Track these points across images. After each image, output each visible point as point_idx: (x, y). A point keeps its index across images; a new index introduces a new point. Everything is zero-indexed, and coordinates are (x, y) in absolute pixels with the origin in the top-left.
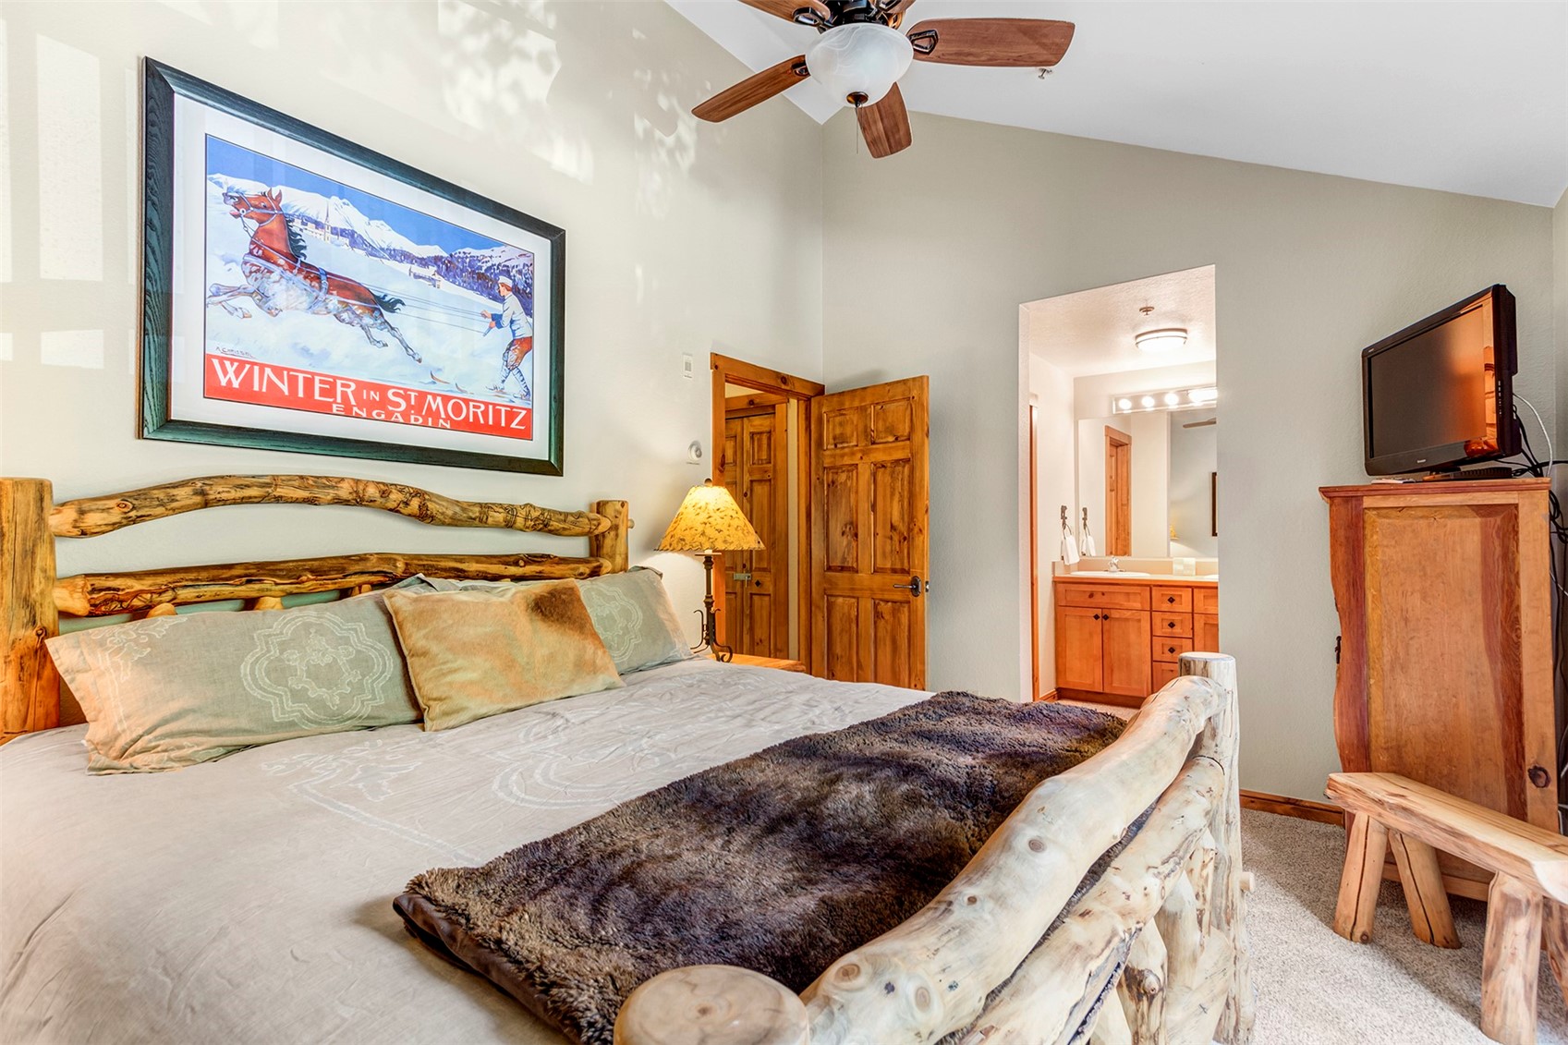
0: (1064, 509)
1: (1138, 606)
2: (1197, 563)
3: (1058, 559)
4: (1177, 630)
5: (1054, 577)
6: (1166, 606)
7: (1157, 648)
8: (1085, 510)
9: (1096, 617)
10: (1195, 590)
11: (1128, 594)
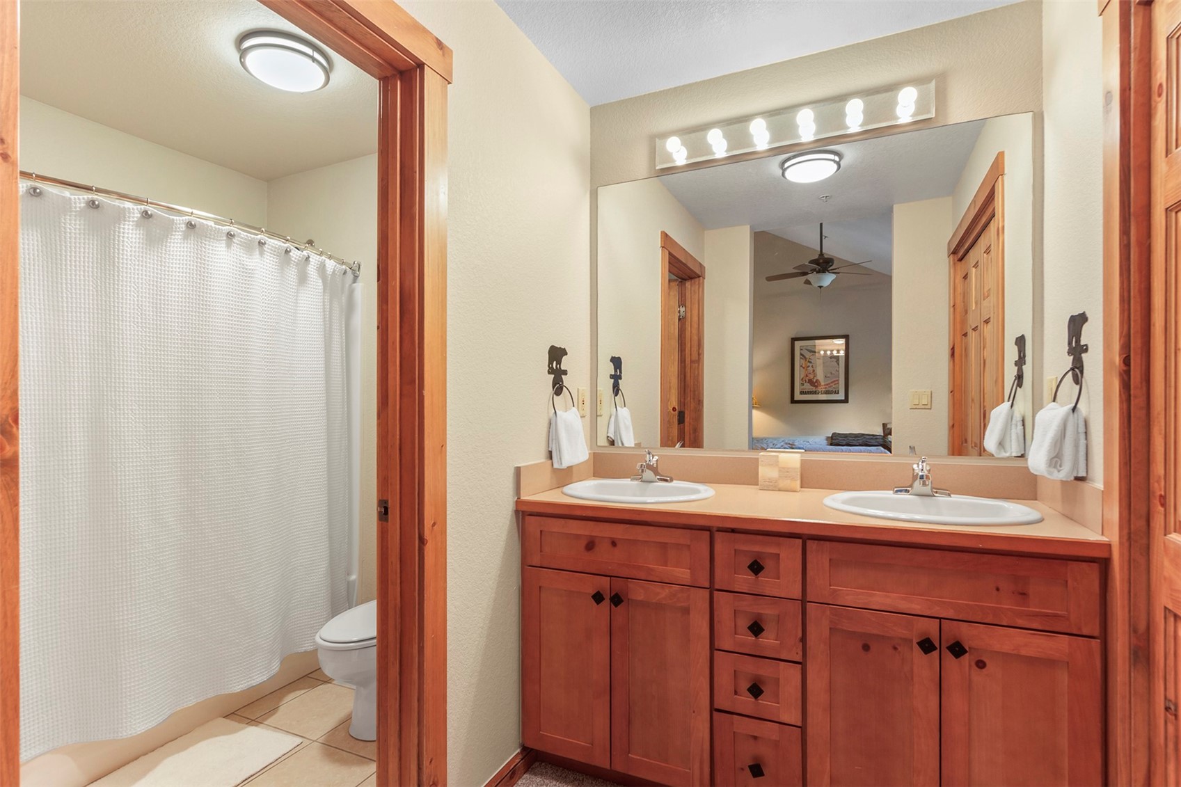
0: (556, 354)
1: (683, 574)
2: (803, 463)
3: (536, 457)
4: (768, 640)
5: (519, 503)
6: (744, 580)
7: (724, 680)
8: (617, 362)
9: (598, 598)
10: (809, 543)
11: (664, 546)
